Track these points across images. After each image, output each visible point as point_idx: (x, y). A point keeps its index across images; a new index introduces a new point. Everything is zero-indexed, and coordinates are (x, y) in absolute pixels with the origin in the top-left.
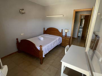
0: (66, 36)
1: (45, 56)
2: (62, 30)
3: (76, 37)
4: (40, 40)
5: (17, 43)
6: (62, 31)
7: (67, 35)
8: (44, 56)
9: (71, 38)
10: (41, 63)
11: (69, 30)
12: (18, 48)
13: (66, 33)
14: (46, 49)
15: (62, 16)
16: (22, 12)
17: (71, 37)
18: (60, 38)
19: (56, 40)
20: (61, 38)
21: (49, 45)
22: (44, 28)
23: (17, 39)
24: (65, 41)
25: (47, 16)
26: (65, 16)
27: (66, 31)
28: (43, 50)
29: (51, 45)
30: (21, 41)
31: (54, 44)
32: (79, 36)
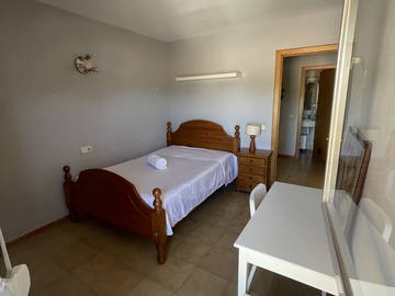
0: (254, 149)
1: (173, 229)
2: (237, 128)
3: (292, 151)
4: (154, 167)
5: (65, 184)
6: (237, 133)
7: (258, 147)
8: (170, 232)
9: (274, 158)
10: (161, 260)
11: (263, 128)
12: (68, 206)
13: (253, 137)
14: (176, 204)
15: (235, 75)
16: (82, 67)
18: (230, 159)
19: (216, 165)
20: (235, 158)
22: (169, 124)
23: (66, 169)
24: (251, 170)
26: (244, 75)
27: (253, 131)
28: (164, 206)
29: (197, 185)
30: (82, 174)
31: (207, 184)
32: (304, 148)
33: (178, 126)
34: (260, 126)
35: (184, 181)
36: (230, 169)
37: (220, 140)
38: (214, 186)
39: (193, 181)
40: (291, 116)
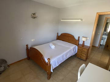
0: (83, 45)
2: (79, 37)
6: (79, 39)
7: (85, 44)
8: (52, 71)
11: (88, 38)
13: (84, 41)
15: (80, 20)
17: (90, 47)
18: (75, 47)
20: (77, 47)
21: (59, 56)
23: (27, 46)
24: (82, 52)
25: (62, 20)
26: (83, 20)
27: (84, 39)
29: (63, 56)
31: (66, 56)
32: (102, 44)
33: (60, 34)
34: (87, 38)
35: (58, 55)
36: (74, 50)
37: (73, 40)
38: (68, 56)
39: (61, 55)
40: (99, 34)
